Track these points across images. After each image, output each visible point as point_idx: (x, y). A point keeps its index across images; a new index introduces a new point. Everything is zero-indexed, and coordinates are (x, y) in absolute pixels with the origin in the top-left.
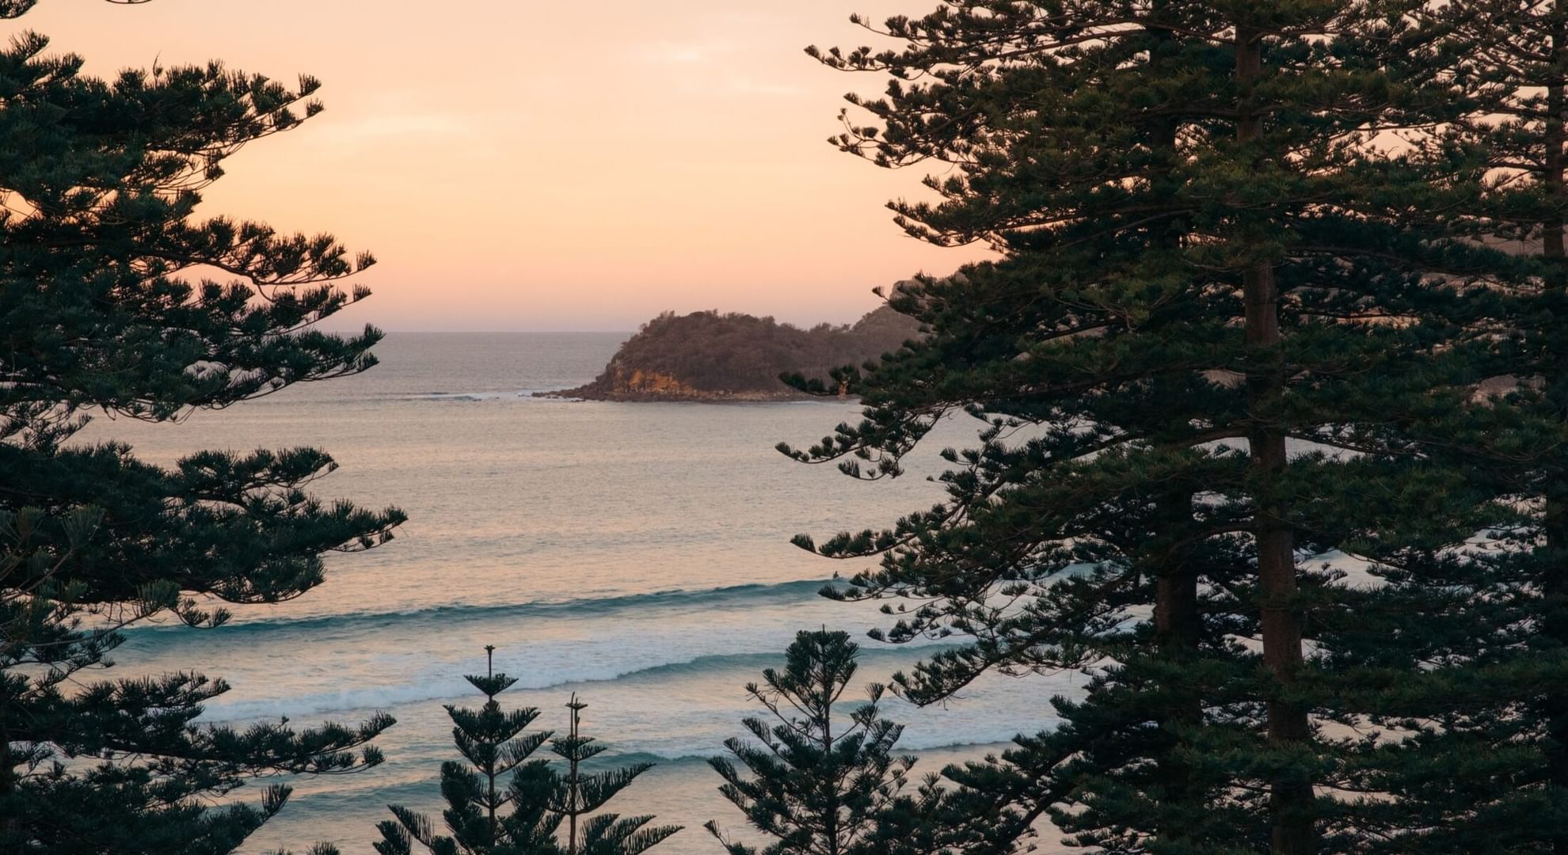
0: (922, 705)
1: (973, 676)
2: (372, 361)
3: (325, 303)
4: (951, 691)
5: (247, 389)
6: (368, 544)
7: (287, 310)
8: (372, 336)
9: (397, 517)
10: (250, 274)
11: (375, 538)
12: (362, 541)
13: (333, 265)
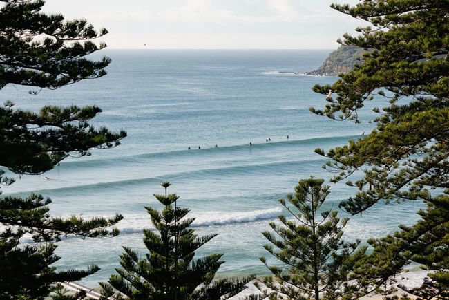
0: (353, 214)
1: (374, 202)
2: (103, 73)
3: (91, 48)
4: (365, 209)
6: (110, 146)
7: (77, 50)
8: (106, 62)
9: (124, 135)
10: (54, 35)
11: (113, 143)
12: (107, 145)
13: (91, 33)
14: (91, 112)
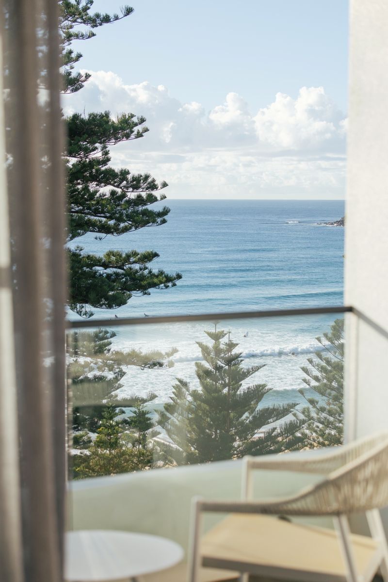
2: (164, 222)
3: (152, 199)
5: (126, 230)
6: (167, 287)
7: (140, 201)
8: (166, 212)
9: (179, 277)
10: (120, 188)
11: (170, 284)
12: (165, 285)
13: (153, 186)
14: (150, 256)
